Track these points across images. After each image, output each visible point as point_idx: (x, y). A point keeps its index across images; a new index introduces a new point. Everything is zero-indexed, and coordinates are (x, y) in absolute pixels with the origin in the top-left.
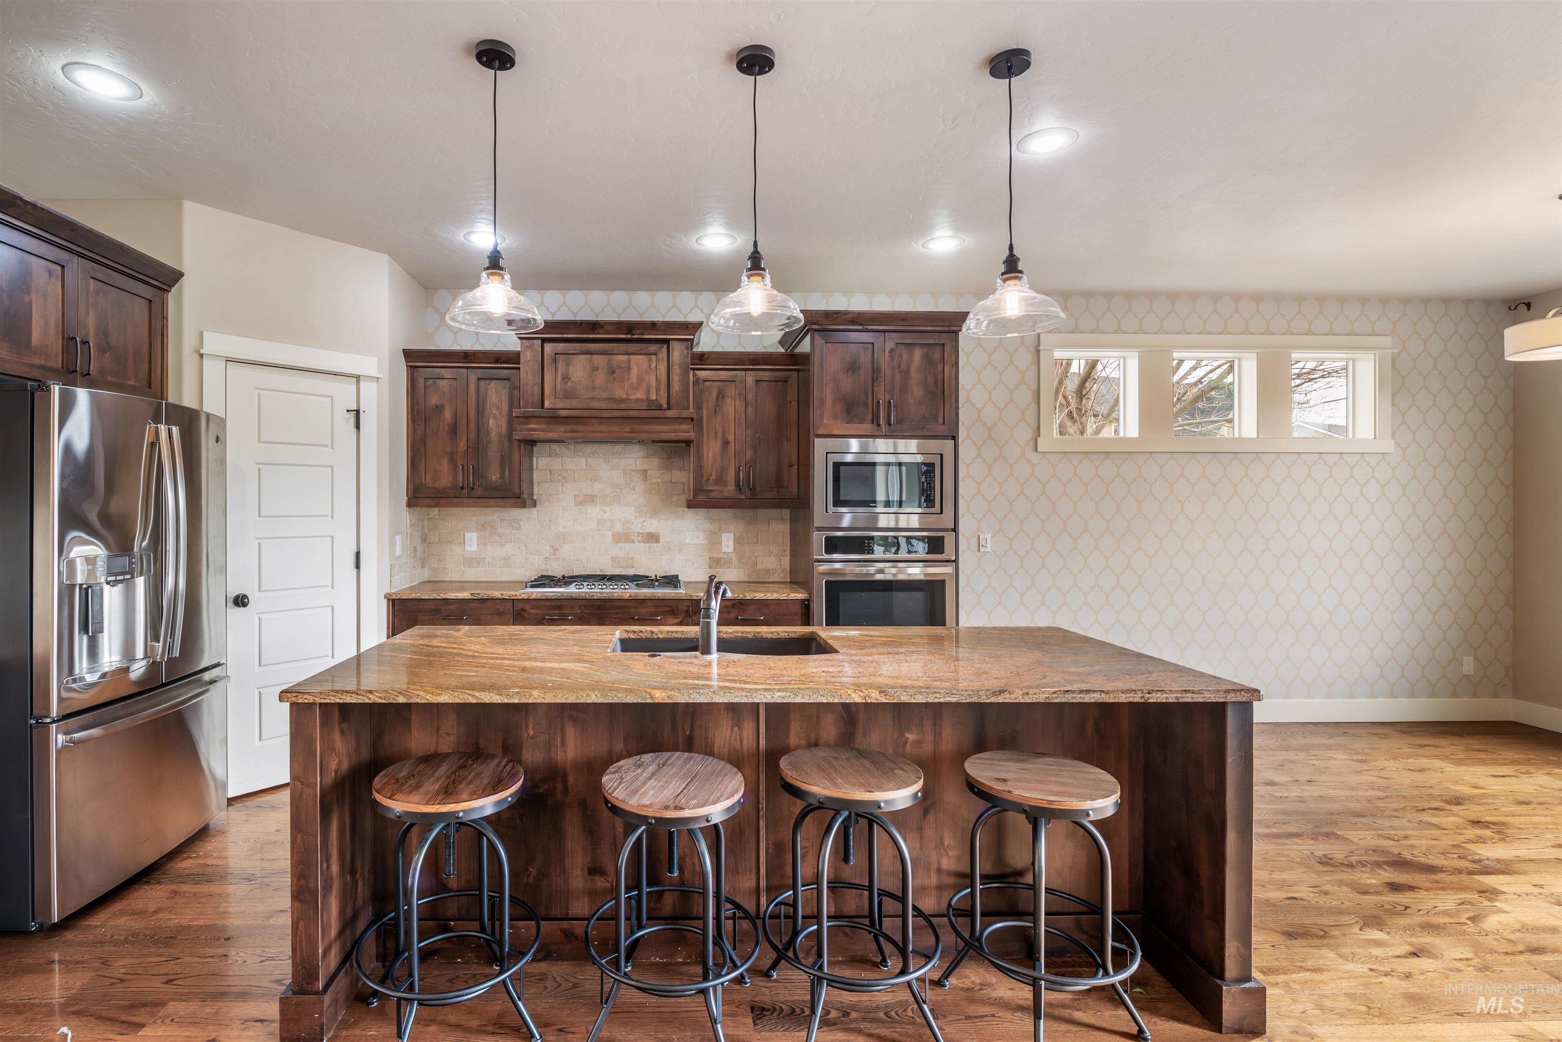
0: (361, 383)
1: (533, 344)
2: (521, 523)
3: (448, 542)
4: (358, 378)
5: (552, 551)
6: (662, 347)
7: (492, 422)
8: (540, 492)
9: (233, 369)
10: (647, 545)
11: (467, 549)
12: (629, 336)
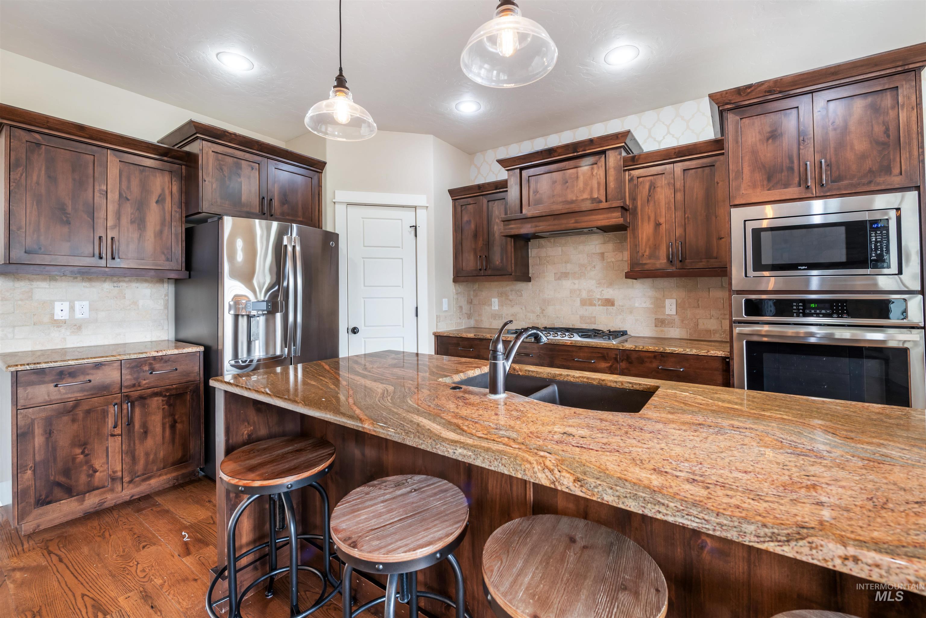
0: (417, 210)
1: (515, 173)
2: (523, 293)
3: (484, 304)
4: (415, 207)
5: (541, 311)
6: (601, 158)
7: (496, 228)
8: (533, 271)
9: (350, 208)
10: (606, 307)
11: (493, 308)
12: (575, 154)
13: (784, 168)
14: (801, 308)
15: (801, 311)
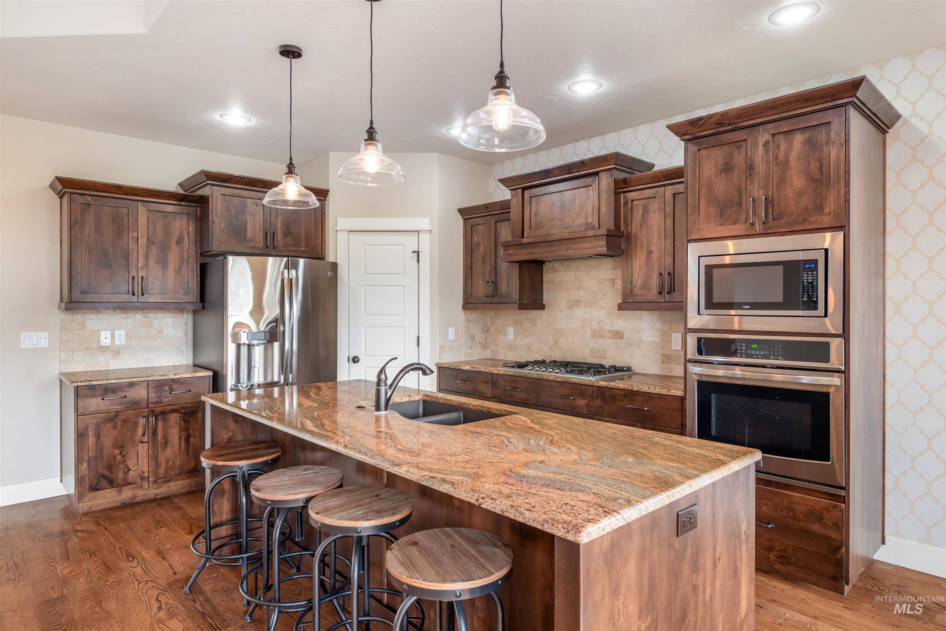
0: (420, 235)
1: (517, 193)
2: (537, 321)
3: (500, 333)
4: (418, 231)
5: (554, 342)
6: (595, 179)
8: (547, 299)
9: (352, 235)
10: (615, 340)
11: (509, 338)
12: (571, 175)
13: (734, 203)
14: (744, 348)
15: (744, 351)
